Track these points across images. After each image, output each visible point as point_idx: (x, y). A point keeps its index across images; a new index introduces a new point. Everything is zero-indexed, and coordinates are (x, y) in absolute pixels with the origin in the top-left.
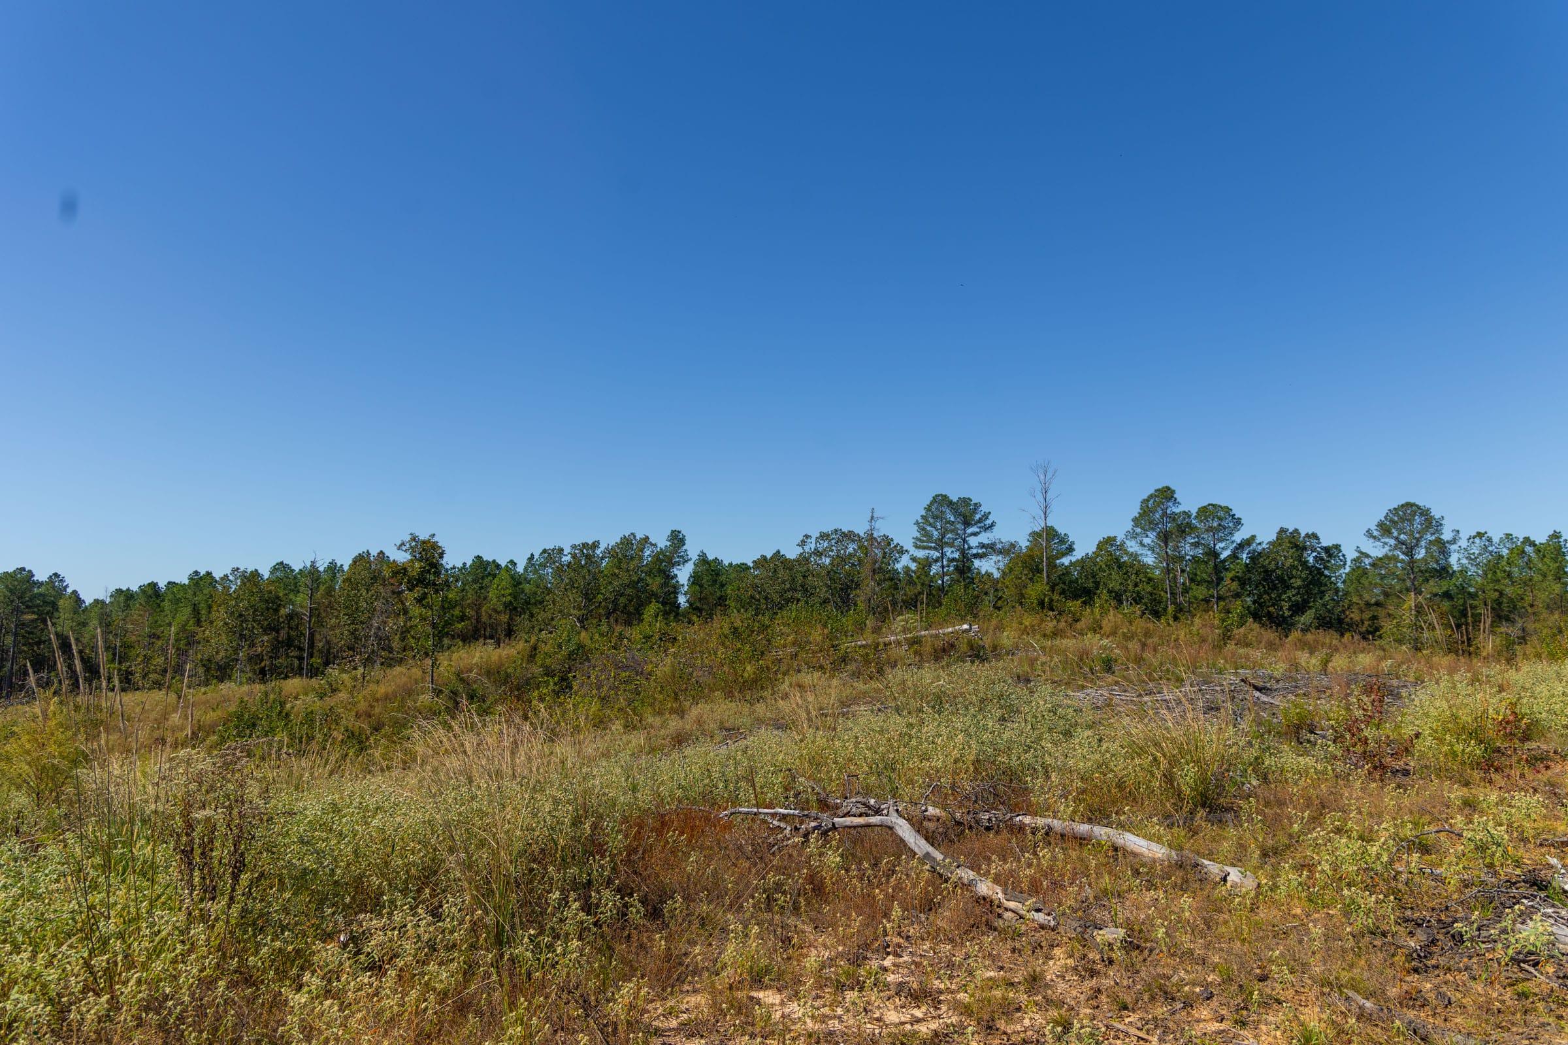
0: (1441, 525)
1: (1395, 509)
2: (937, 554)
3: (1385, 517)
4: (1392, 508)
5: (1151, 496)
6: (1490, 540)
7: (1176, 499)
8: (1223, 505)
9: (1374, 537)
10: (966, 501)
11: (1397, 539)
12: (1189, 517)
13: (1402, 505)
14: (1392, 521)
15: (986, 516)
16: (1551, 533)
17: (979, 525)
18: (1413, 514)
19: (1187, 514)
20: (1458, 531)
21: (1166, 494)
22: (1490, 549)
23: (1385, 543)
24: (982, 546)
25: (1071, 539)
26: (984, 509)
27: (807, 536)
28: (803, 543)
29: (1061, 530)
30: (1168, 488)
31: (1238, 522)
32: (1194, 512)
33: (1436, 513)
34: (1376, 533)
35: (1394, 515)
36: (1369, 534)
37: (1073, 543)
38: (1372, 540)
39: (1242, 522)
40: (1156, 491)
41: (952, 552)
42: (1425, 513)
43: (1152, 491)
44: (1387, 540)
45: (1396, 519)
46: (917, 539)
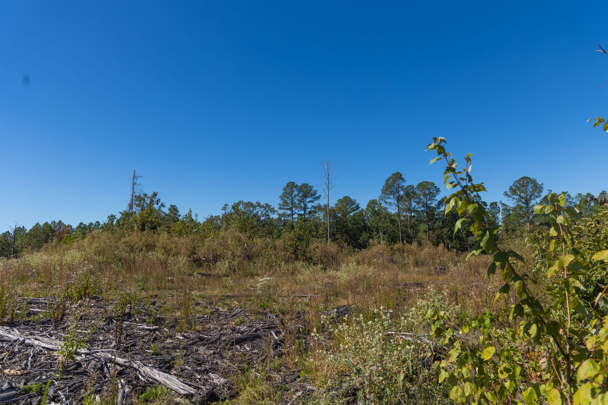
0: (542, 187)
1: (518, 180)
2: (289, 212)
3: (513, 185)
4: (516, 180)
5: (390, 178)
6: (569, 196)
7: (403, 179)
8: (430, 182)
9: (508, 195)
10: (305, 185)
11: (519, 196)
12: (413, 188)
13: (522, 178)
14: (516, 186)
15: (315, 192)
16: (601, 192)
17: (313, 197)
18: (528, 183)
19: (412, 187)
20: (551, 191)
21: (398, 176)
22: (570, 200)
23: (514, 198)
24: (313, 207)
25: (357, 202)
26: (314, 189)
27: (227, 205)
28: (224, 209)
29: (353, 198)
30: (399, 173)
31: (438, 190)
32: (415, 186)
33: (539, 182)
34: (509, 193)
35: (518, 183)
36: (506, 194)
37: (358, 204)
38: (507, 197)
39: (440, 190)
40: (393, 174)
41: (299, 211)
42: (534, 182)
43: (391, 175)
44: (515, 197)
45: (519, 185)
46: (280, 204)
